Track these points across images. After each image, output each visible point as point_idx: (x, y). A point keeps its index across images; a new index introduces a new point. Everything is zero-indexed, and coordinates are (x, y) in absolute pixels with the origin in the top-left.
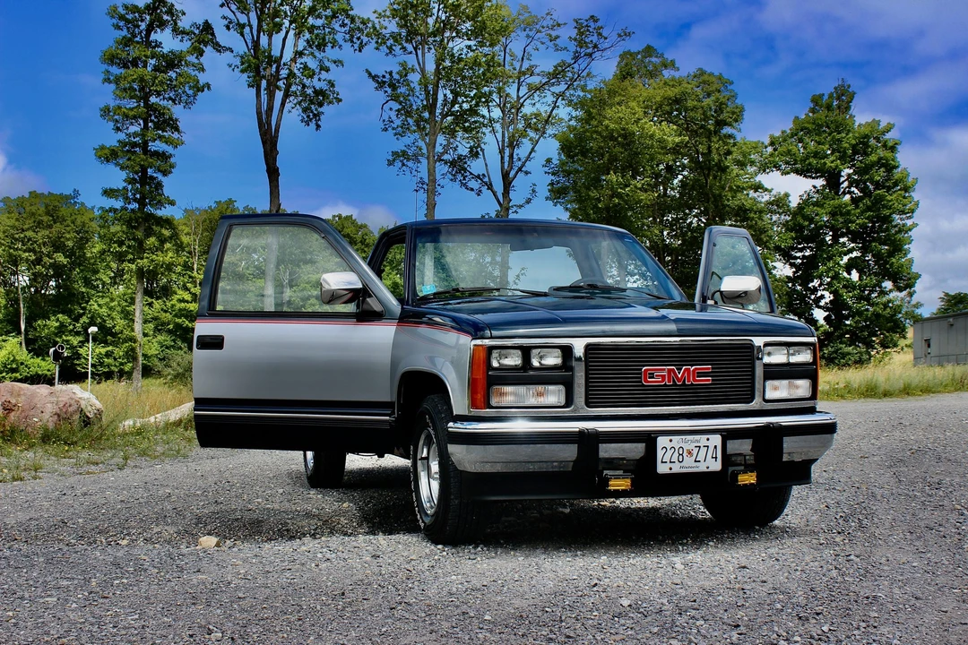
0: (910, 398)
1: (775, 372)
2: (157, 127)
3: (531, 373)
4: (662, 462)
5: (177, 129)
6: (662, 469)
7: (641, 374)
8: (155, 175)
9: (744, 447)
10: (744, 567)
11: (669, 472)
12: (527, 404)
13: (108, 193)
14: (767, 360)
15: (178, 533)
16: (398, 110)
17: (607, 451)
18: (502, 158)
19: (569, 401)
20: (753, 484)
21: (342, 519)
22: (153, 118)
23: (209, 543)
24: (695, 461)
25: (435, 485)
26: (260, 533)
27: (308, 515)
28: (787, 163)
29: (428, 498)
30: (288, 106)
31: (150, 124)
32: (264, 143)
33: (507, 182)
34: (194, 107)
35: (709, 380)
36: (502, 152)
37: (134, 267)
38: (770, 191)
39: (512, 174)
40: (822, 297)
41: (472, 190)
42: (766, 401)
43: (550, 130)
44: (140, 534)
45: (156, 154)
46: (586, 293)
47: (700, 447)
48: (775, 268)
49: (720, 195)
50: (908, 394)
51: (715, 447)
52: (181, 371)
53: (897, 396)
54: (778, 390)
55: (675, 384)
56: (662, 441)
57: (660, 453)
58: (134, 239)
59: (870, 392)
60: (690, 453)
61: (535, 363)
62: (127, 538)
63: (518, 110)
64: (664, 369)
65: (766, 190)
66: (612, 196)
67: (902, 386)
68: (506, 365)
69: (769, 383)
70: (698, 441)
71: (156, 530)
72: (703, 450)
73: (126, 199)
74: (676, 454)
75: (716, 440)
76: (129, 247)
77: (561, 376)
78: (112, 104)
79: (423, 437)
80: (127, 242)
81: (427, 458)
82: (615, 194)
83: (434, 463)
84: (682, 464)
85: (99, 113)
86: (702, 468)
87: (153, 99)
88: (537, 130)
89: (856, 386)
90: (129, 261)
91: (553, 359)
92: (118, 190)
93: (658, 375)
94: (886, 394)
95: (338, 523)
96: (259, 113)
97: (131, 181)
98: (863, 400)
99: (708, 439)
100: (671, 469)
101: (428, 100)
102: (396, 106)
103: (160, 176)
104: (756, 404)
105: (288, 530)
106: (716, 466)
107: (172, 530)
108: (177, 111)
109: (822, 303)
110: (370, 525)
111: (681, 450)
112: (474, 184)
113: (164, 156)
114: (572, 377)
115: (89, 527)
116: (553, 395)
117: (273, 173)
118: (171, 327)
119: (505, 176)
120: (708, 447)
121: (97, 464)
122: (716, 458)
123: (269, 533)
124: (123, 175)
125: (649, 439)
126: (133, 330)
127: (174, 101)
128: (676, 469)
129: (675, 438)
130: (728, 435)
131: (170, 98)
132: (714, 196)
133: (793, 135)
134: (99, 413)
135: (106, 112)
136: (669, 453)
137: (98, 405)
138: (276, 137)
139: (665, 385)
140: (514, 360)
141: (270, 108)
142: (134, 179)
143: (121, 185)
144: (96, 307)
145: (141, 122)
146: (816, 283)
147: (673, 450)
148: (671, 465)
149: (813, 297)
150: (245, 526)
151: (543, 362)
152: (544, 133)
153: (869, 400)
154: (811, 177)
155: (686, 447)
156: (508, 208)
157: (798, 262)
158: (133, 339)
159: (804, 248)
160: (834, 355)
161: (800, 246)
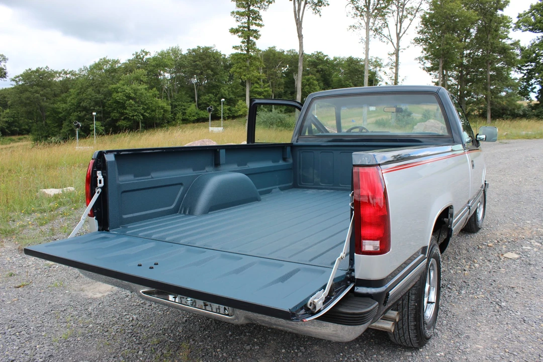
2: (253, 19)
5: (261, 20)
8: (253, 39)
13: (236, 48)
16: (353, 8)
18: (397, 28)
22: (251, 15)
28: (525, 26)
30: (306, 8)
31: (251, 18)
32: (297, 24)
33: (399, 38)
34: (268, 10)
36: (396, 25)
37: (246, 78)
38: (511, 39)
39: (400, 35)
40: (535, 88)
41: (384, 42)
43: (418, 15)
45: (253, 30)
48: (511, 74)
49: (494, 43)
52: (265, 120)
63: (404, 7)
65: (509, 39)
73: (242, 50)
78: (236, 9)
80: (242, 68)
85: (230, 14)
87: (252, 8)
88: (412, 15)
90: (245, 75)
92: (238, 47)
96: (295, 12)
97: (243, 42)
101: (366, 4)
102: (352, 6)
103: (255, 40)
108: (262, 13)
109: (535, 90)
112: (385, 39)
113: (256, 31)
117: (300, 36)
119: (398, 35)
124: (241, 39)
126: (245, 103)
127: (259, 8)
131: (258, 7)
132: (491, 42)
133: (529, 13)
135: (233, 13)
138: (302, 21)
141: (299, 10)
142: (244, 41)
143: (240, 44)
144: (223, 91)
145: (247, 17)
146: (533, 81)
149: (530, 87)
152: (415, 16)
154: (536, 32)
156: (398, 50)
157: (525, 72)
158: (246, 107)
159: (528, 65)
160: (539, 114)
161: (526, 65)
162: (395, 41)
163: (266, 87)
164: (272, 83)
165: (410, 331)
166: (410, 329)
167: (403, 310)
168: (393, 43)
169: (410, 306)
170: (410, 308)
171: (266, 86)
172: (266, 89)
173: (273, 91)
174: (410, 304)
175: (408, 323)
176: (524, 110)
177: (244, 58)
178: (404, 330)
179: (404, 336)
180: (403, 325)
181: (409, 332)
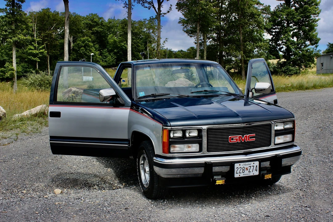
0: (316, 90)
1: (279, 133)
3: (186, 139)
4: (236, 173)
6: (236, 176)
7: (228, 139)
8: (18, 3)
9: (267, 164)
10: (268, 216)
11: (239, 176)
12: (184, 151)
14: (276, 128)
15: (45, 186)
17: (216, 169)
19: (201, 150)
20: (270, 178)
21: (108, 177)
23: (58, 192)
24: (249, 172)
25: (148, 176)
26: (77, 185)
27: (95, 176)
29: (144, 180)
33: (160, 4)
35: (254, 139)
38: (263, 5)
39: (161, 1)
41: (146, 7)
42: (275, 145)
44: (30, 187)
46: (203, 93)
47: (251, 166)
48: (264, 35)
49: (244, 9)
50: (315, 88)
51: (257, 166)
52: (33, 82)
53: (311, 89)
54: (280, 140)
55: (241, 142)
56: (236, 165)
57: (236, 170)
58: (11, 29)
59: (301, 87)
60: (247, 169)
61: (187, 135)
62: (26, 189)
64: (237, 137)
65: (261, 4)
66: (201, 10)
67: (313, 85)
68: (176, 136)
69: (276, 138)
70: (250, 164)
71: (37, 185)
72: (252, 168)
73: (7, 13)
74: (242, 170)
75: (257, 163)
76: (9, 32)
77: (198, 140)
79: (142, 156)
81: (143, 164)
82: (203, 9)
83: (147, 167)
84: (244, 173)
86: (251, 174)
89: (295, 85)
90: (11, 38)
91: (195, 134)
92: (3, 9)
93: (235, 139)
94: (307, 88)
95: (107, 179)
97: (7, 5)
98: (298, 91)
99: (254, 163)
100: (240, 175)
103: (20, 3)
104: (272, 146)
105: (88, 183)
106: (257, 173)
107: (43, 185)
109: (282, 50)
110: (119, 179)
111: (244, 168)
112: (146, 5)
114: (202, 141)
115: (10, 184)
116: (195, 147)
117: (66, 1)
118: (26, 60)
120: (254, 166)
121: (6, 138)
122: (257, 170)
123: (80, 185)
125: (231, 165)
126: (12, 66)
128: (242, 175)
129: (241, 164)
130: (261, 160)
132: (241, 8)
134: (4, 115)
136: (239, 169)
137: (4, 111)
139: (238, 142)
140: (179, 134)
142: (9, 4)
143: (4, 7)
146: (280, 42)
147: (241, 168)
148: (240, 174)
149: (279, 47)
150: (71, 182)
151: (190, 135)
153: (300, 91)
155: (246, 167)
156: (160, 14)
157: (274, 33)
158: (13, 70)
159: (276, 28)
160: (287, 71)
161: (274, 27)
162: (156, 6)
163: (41, 49)
164: (46, 44)
168: (155, 8)
171: (41, 47)
172: (41, 51)
173: (48, 53)
176: (275, 67)
177: (9, 21)
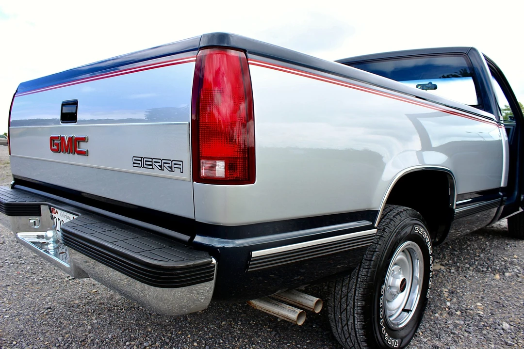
165: (356, 315)
166: (356, 312)
167: (350, 281)
169: (360, 276)
170: (359, 279)
174: (361, 273)
175: (354, 302)
178: (348, 313)
179: (347, 324)
180: (347, 305)
181: (354, 317)
